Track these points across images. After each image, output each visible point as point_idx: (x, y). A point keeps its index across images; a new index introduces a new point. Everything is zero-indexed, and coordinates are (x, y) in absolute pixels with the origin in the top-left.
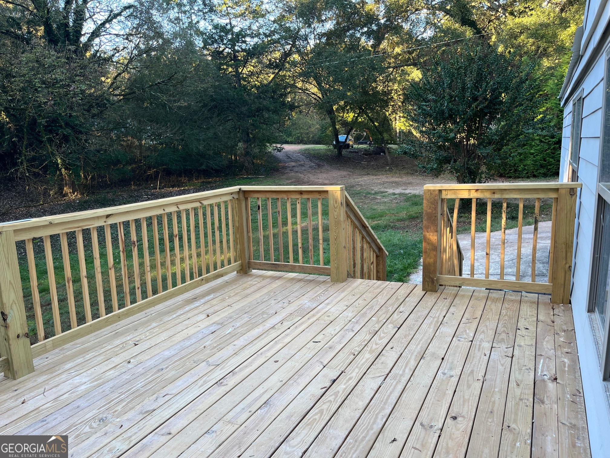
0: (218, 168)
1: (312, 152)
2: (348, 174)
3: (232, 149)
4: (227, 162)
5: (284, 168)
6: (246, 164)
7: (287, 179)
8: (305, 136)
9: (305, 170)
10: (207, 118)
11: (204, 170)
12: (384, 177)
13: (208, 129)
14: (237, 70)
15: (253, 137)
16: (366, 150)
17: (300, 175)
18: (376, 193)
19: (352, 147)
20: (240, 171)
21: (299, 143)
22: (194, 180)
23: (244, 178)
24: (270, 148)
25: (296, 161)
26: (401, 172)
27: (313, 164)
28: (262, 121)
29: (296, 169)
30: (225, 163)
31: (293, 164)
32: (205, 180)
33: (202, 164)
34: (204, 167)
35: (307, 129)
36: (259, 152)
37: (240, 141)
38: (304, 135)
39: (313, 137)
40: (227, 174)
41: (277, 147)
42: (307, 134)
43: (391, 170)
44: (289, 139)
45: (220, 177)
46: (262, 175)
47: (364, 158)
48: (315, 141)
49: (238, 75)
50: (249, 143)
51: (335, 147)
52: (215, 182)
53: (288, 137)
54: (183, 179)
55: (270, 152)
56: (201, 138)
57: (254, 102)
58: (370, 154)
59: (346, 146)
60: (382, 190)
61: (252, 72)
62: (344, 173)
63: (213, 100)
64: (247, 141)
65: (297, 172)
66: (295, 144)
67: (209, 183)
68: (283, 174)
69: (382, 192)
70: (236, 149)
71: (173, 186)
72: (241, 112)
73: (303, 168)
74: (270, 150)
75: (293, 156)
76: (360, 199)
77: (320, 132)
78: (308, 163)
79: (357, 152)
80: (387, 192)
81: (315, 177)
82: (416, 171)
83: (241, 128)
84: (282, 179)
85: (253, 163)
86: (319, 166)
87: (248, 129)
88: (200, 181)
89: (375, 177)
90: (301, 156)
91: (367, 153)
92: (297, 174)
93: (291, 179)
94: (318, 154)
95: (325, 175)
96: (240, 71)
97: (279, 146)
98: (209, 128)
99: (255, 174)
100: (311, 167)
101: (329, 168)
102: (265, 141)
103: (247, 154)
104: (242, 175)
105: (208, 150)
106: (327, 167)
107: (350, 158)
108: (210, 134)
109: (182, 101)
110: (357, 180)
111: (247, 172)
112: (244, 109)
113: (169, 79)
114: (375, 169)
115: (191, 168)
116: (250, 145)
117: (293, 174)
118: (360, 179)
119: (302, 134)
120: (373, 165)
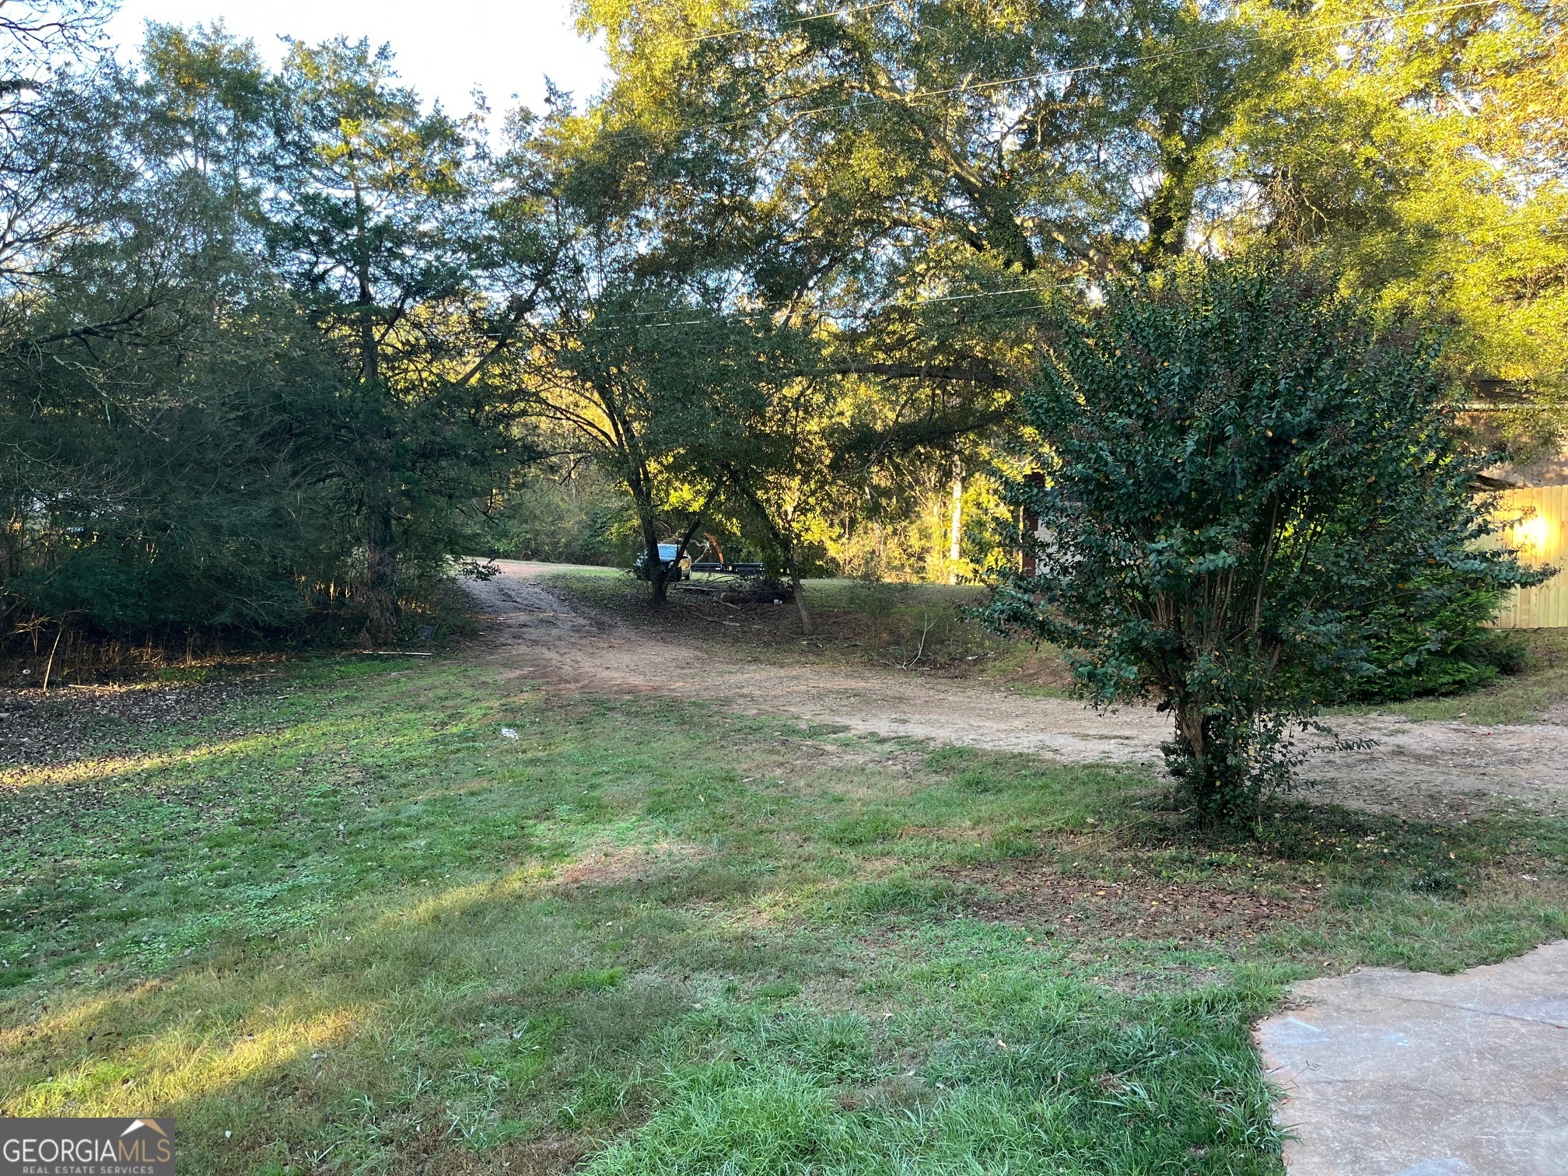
0: (275, 623)
1: (576, 585)
2: (697, 658)
3: (330, 565)
4: (310, 605)
5: (495, 628)
6: (376, 614)
7: (505, 666)
8: (547, 540)
9: (560, 639)
10: (253, 460)
11: (225, 628)
12: (807, 671)
13: (255, 495)
14: (368, 333)
15: (405, 532)
16: (731, 588)
17: (548, 654)
18: (815, 732)
19: (687, 577)
20: (352, 632)
21: (527, 558)
22: (189, 658)
23: (363, 659)
24: (454, 568)
25: (530, 609)
26: (851, 658)
27: (581, 621)
28: (435, 486)
29: (533, 633)
30: (305, 605)
31: (523, 617)
32: (227, 661)
33: (220, 608)
34: (224, 618)
35: (553, 523)
36: (420, 577)
37: (358, 541)
38: (543, 538)
39: (566, 545)
40: (306, 642)
41: (476, 565)
42: (553, 533)
43: (815, 649)
44: (501, 546)
45: (282, 650)
46: (422, 647)
47: (727, 608)
48: (572, 554)
49: (369, 346)
50: (388, 549)
51: (644, 573)
52: (263, 666)
53: (499, 540)
54: (149, 656)
55: (454, 580)
56: (224, 522)
57: (414, 428)
58: (744, 601)
59: (672, 573)
60: (828, 719)
61: (412, 346)
62: (684, 653)
63: (280, 408)
64: (383, 542)
65: (535, 643)
66: (516, 558)
67: (242, 668)
68: (493, 647)
69: (836, 730)
70: (345, 564)
71: (104, 679)
72: (372, 452)
73: (554, 632)
74: (452, 573)
75: (519, 594)
76: (771, 752)
77: (587, 533)
78: (567, 617)
79: (708, 593)
80: (846, 728)
81: (598, 662)
82: (898, 661)
83: (366, 499)
84: (489, 663)
85: (397, 611)
86: (601, 627)
87: (389, 505)
88: (209, 663)
89: (782, 672)
90: (544, 595)
91: (734, 596)
92: (538, 650)
93: (520, 667)
94: (594, 591)
95: (625, 658)
96: (377, 337)
97: (482, 562)
98: (259, 492)
99: (401, 644)
100: (576, 629)
101: (632, 635)
102: (441, 546)
103: (380, 580)
104: (356, 645)
105: (246, 562)
106: (623, 630)
107: (688, 609)
108: (260, 511)
109: (163, 395)
110: (733, 679)
111: (375, 637)
112: (382, 446)
113: (126, 321)
114: (768, 645)
115: (178, 618)
116: (393, 555)
117: (523, 649)
118: (740, 677)
119: (537, 533)
120: (759, 632)
